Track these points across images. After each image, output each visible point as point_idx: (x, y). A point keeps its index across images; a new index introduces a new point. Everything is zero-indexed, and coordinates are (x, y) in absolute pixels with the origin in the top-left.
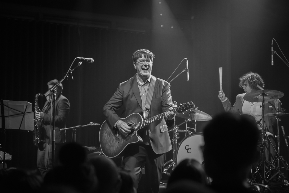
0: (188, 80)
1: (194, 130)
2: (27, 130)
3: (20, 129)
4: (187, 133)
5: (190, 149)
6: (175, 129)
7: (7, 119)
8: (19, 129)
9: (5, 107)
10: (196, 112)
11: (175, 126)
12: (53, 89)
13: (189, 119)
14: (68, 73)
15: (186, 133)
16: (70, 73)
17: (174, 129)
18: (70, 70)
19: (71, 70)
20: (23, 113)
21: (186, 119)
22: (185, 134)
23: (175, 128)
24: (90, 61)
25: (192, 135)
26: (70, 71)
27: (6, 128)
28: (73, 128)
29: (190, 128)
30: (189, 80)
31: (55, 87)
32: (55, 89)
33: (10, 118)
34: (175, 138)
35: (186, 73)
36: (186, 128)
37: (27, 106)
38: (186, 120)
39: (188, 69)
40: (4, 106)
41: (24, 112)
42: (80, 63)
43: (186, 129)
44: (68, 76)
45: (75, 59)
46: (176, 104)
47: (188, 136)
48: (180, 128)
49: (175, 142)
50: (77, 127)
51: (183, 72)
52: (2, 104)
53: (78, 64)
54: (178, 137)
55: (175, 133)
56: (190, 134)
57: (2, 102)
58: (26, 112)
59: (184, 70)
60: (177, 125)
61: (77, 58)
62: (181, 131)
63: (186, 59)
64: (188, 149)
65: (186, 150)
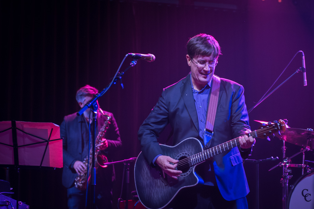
0: (306, 84)
2: (52, 167)
3: (42, 166)
4: (306, 169)
5: (310, 195)
6: (286, 163)
7: (21, 151)
8: (39, 165)
9: (18, 131)
11: (285, 158)
12: (92, 104)
13: (307, 148)
14: (115, 79)
15: (303, 169)
16: (118, 78)
17: (283, 163)
18: (118, 74)
19: (120, 73)
20: (46, 141)
22: (302, 171)
23: (285, 162)
25: (312, 172)
26: (117, 75)
27: (20, 164)
29: (309, 161)
30: (306, 85)
31: (95, 101)
33: (26, 148)
35: (301, 74)
36: (303, 160)
37: (52, 129)
38: (302, 149)
39: (305, 67)
40: (17, 130)
41: (47, 139)
42: (134, 63)
43: (303, 162)
44: (115, 83)
45: (127, 55)
46: (287, 123)
47: (306, 175)
48: (293, 161)
49: (285, 183)
50: (131, 160)
51: (297, 73)
52: (14, 128)
53: (131, 64)
54: (290, 176)
55: (285, 169)
56: (309, 171)
57: (14, 124)
58: (51, 139)
59: (299, 70)
60: (289, 157)
61: (129, 55)
62: (296, 165)
63: (302, 52)
64: (307, 195)
65: (304, 197)
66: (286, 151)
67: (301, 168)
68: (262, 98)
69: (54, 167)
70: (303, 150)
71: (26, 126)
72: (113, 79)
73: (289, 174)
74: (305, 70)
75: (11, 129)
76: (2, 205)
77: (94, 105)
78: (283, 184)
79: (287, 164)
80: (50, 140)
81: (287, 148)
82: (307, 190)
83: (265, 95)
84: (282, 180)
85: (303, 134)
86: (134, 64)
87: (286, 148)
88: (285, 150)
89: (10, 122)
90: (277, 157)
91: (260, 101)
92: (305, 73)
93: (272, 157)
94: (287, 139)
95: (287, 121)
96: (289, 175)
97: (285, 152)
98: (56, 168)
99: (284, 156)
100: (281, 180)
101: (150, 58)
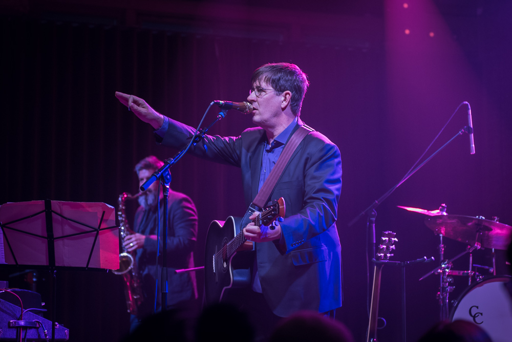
0: (473, 152)
1: (488, 270)
2: (104, 269)
3: (89, 267)
4: (474, 278)
5: (482, 314)
6: (444, 268)
7: (59, 246)
8: (85, 266)
9: (54, 215)
10: (492, 227)
11: (444, 261)
12: (162, 174)
13: (476, 245)
14: (196, 138)
15: (470, 279)
16: (200, 137)
17: (441, 268)
19: (203, 129)
20: (96, 230)
21: (470, 245)
22: (468, 281)
23: (443, 266)
24: (244, 108)
25: (485, 281)
27: (57, 265)
29: (479, 266)
31: (167, 170)
33: (66, 241)
34: (444, 289)
35: (466, 137)
36: (471, 265)
37: (104, 213)
39: (472, 127)
40: (53, 213)
41: (97, 227)
43: (470, 268)
45: (212, 104)
46: (446, 209)
47: (476, 284)
48: (455, 266)
49: (444, 299)
51: (460, 135)
52: (48, 210)
53: (218, 117)
54: (452, 287)
55: (443, 278)
56: (480, 278)
57: (48, 205)
59: (463, 130)
60: (449, 259)
61: (215, 103)
62: (459, 273)
63: (467, 104)
64: (476, 315)
65: (472, 318)
66: (444, 251)
67: (468, 276)
68: (409, 173)
69: (106, 268)
70: (470, 249)
71: (66, 208)
73: (450, 284)
74: (473, 130)
75: (44, 213)
76: (31, 328)
77: (164, 175)
78: (440, 300)
80: (101, 228)
82: (477, 307)
83: (413, 168)
84: (439, 295)
85: (470, 224)
86: (222, 117)
87: (444, 246)
88: (443, 249)
89: (41, 202)
90: (433, 258)
91: (405, 177)
92: (472, 136)
93: (425, 257)
94: (446, 233)
95: (446, 206)
96: (449, 285)
97: (443, 253)
98: (109, 271)
99: (442, 259)
100: (437, 295)
101: (246, 108)
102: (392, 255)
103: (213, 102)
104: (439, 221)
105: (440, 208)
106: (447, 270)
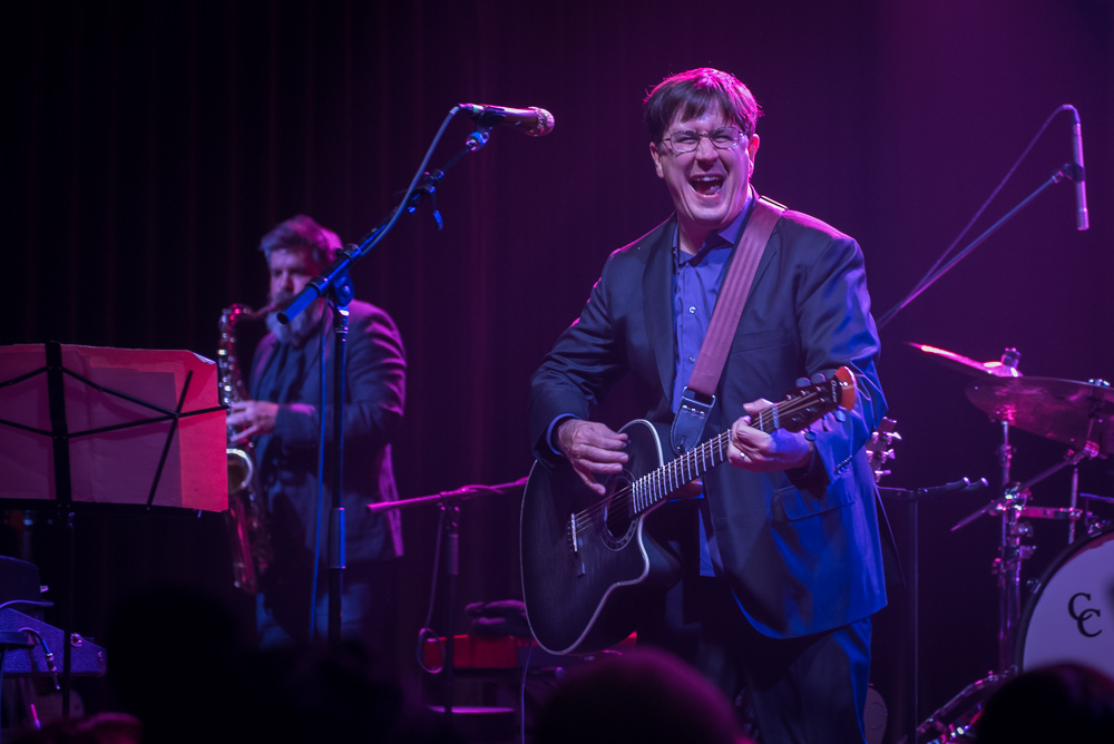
0: (1085, 224)
2: (192, 510)
3: (154, 503)
4: (1081, 525)
5: (1098, 613)
6: (1012, 503)
7: (80, 452)
8: (144, 502)
9: (69, 381)
11: (1011, 486)
12: (331, 282)
13: (1087, 449)
14: (413, 194)
15: (1072, 526)
16: (424, 193)
17: (1004, 502)
18: (422, 176)
19: (431, 173)
20: (170, 416)
21: (1073, 448)
22: (1068, 531)
23: (1009, 497)
24: (532, 121)
25: (1106, 534)
26: (422, 180)
27: (75, 498)
28: (442, 500)
29: (1096, 497)
30: (1087, 226)
31: (342, 270)
32: (343, 279)
33: (98, 442)
34: (1010, 550)
35: (1066, 193)
36: (1074, 495)
37: (190, 375)
38: (1071, 452)
39: (1082, 164)
40: (65, 375)
41: (173, 409)
42: (479, 138)
43: (1074, 501)
44: (412, 210)
45: (454, 111)
46: (1017, 361)
47: (1084, 542)
48: (1037, 497)
49: (1009, 575)
50: (463, 494)
51: (1053, 184)
52: (54, 366)
53: (468, 143)
54: (1028, 549)
55: (1008, 525)
56: (1095, 528)
57: (54, 356)
58: (186, 408)
59: (1060, 173)
60: (1023, 481)
61: (461, 110)
62: (1045, 513)
63: (1071, 112)
64: (1086, 616)
65: (1075, 622)
66: (1012, 461)
67: (1067, 519)
68: (929, 273)
69: (195, 508)
70: (1072, 456)
71: (95, 361)
72: (404, 194)
73: (1025, 540)
74: (1084, 173)
75: (45, 374)
76: (13, 647)
77: (337, 285)
78: (1001, 577)
79: (1016, 507)
80: (183, 411)
81: (1015, 450)
82: (1088, 596)
83: (939, 262)
84: (999, 564)
85: (1073, 398)
86: (478, 143)
87: (1012, 450)
88: (1010, 456)
89: (41, 347)
90: (984, 480)
91: (920, 284)
92: (1082, 186)
93: (966, 479)
94: (1016, 419)
95: (1018, 354)
96: (1022, 543)
97: (1008, 465)
98: (203, 512)
99: (1006, 480)
100: (995, 565)
101: (537, 122)
102: (888, 472)
103: (456, 109)
104: (1001, 392)
105: (1004, 357)
106: (1019, 508)
